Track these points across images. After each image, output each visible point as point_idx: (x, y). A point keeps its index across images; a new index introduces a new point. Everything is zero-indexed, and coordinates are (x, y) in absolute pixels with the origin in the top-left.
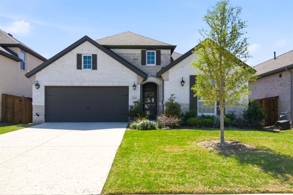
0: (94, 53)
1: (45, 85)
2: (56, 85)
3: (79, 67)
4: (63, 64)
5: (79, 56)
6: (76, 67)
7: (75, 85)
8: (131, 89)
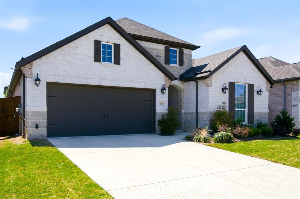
0: (117, 42)
1: (48, 81)
2: (65, 82)
3: (97, 59)
4: (74, 51)
5: (97, 43)
6: (93, 59)
7: (92, 84)
8: (158, 93)
